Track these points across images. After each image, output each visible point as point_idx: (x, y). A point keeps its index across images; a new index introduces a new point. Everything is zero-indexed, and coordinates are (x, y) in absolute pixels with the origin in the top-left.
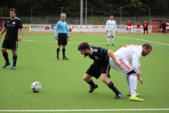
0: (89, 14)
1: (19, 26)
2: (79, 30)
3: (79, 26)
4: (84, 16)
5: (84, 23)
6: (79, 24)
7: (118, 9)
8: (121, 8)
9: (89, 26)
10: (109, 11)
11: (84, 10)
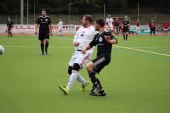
0: (31, 12)
1: (50, 22)
2: (20, 31)
3: (19, 26)
4: (25, 14)
5: (25, 23)
6: (19, 23)
7: (67, 6)
8: (70, 4)
9: (31, 26)
10: (56, 7)
11: (25, 7)
